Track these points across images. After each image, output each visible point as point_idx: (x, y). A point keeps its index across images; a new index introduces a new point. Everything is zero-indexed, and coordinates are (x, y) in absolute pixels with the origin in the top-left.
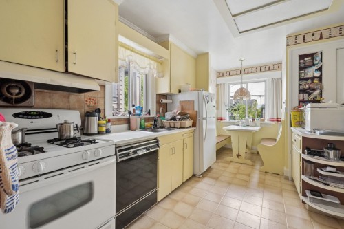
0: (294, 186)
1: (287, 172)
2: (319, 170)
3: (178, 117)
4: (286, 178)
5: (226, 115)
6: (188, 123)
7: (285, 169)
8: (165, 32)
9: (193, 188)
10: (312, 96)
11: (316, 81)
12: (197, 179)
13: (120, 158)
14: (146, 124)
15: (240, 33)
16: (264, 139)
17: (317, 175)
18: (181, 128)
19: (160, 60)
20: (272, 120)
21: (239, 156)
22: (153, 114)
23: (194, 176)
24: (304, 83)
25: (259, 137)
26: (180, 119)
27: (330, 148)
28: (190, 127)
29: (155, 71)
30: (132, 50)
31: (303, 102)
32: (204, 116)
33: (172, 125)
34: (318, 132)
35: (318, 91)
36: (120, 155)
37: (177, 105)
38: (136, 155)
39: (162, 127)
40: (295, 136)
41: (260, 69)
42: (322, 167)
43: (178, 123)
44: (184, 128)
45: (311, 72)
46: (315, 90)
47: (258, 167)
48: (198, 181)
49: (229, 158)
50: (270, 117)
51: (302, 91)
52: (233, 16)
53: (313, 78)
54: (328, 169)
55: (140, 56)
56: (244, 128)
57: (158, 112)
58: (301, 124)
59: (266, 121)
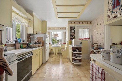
0: (70, 60)
1: (68, 57)
2: (75, 55)
3: (37, 43)
4: (68, 59)
5: (51, 42)
6: (41, 45)
7: (68, 56)
8: (31, 10)
9: (43, 68)
10: (73, 37)
11: (74, 34)
12: (44, 64)
13: (19, 61)
14: (23, 46)
15: (58, 17)
16: (62, 49)
17: (75, 56)
18: (38, 47)
19: (29, 20)
20: (63, 43)
21: (56, 55)
22: (26, 42)
23: (43, 63)
24: (71, 34)
25: (60, 48)
26: (38, 44)
27: (77, 49)
28: (42, 46)
29: (27, 24)
30: (17, 14)
31: (71, 39)
32: (46, 42)
33: (35, 46)
34: (75, 46)
35: (74, 36)
36: (19, 59)
37: (36, 38)
38: (25, 59)
39: (30, 47)
40: (70, 47)
41: (61, 28)
42: (76, 54)
43: (37, 45)
44: (40, 47)
45: (73, 31)
46: (73, 36)
47: (61, 57)
48: (44, 65)
49: (53, 56)
50: (63, 42)
51: (71, 36)
52: (57, 13)
53: (73, 33)
54: (77, 54)
55: (21, 17)
56: (56, 46)
57: (28, 41)
58: (71, 44)
59: (62, 44)
